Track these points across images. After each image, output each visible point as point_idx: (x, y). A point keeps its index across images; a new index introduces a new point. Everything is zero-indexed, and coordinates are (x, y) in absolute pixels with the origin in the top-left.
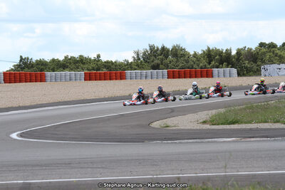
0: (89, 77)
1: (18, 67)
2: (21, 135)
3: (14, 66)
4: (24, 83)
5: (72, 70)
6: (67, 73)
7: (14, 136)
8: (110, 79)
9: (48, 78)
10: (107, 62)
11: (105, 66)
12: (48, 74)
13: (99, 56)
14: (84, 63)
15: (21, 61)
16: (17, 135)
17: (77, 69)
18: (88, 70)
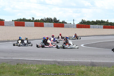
0: (104, 28)
1: (81, 23)
2: (85, 45)
3: (80, 22)
4: (83, 28)
5: (99, 25)
6: (98, 26)
7: (82, 45)
8: (112, 28)
9: (91, 27)
10: (111, 23)
11: (110, 24)
12: (91, 26)
13: (108, 21)
14: (103, 23)
15: (82, 21)
16: (83, 45)
17: (100, 24)
18: (104, 25)
